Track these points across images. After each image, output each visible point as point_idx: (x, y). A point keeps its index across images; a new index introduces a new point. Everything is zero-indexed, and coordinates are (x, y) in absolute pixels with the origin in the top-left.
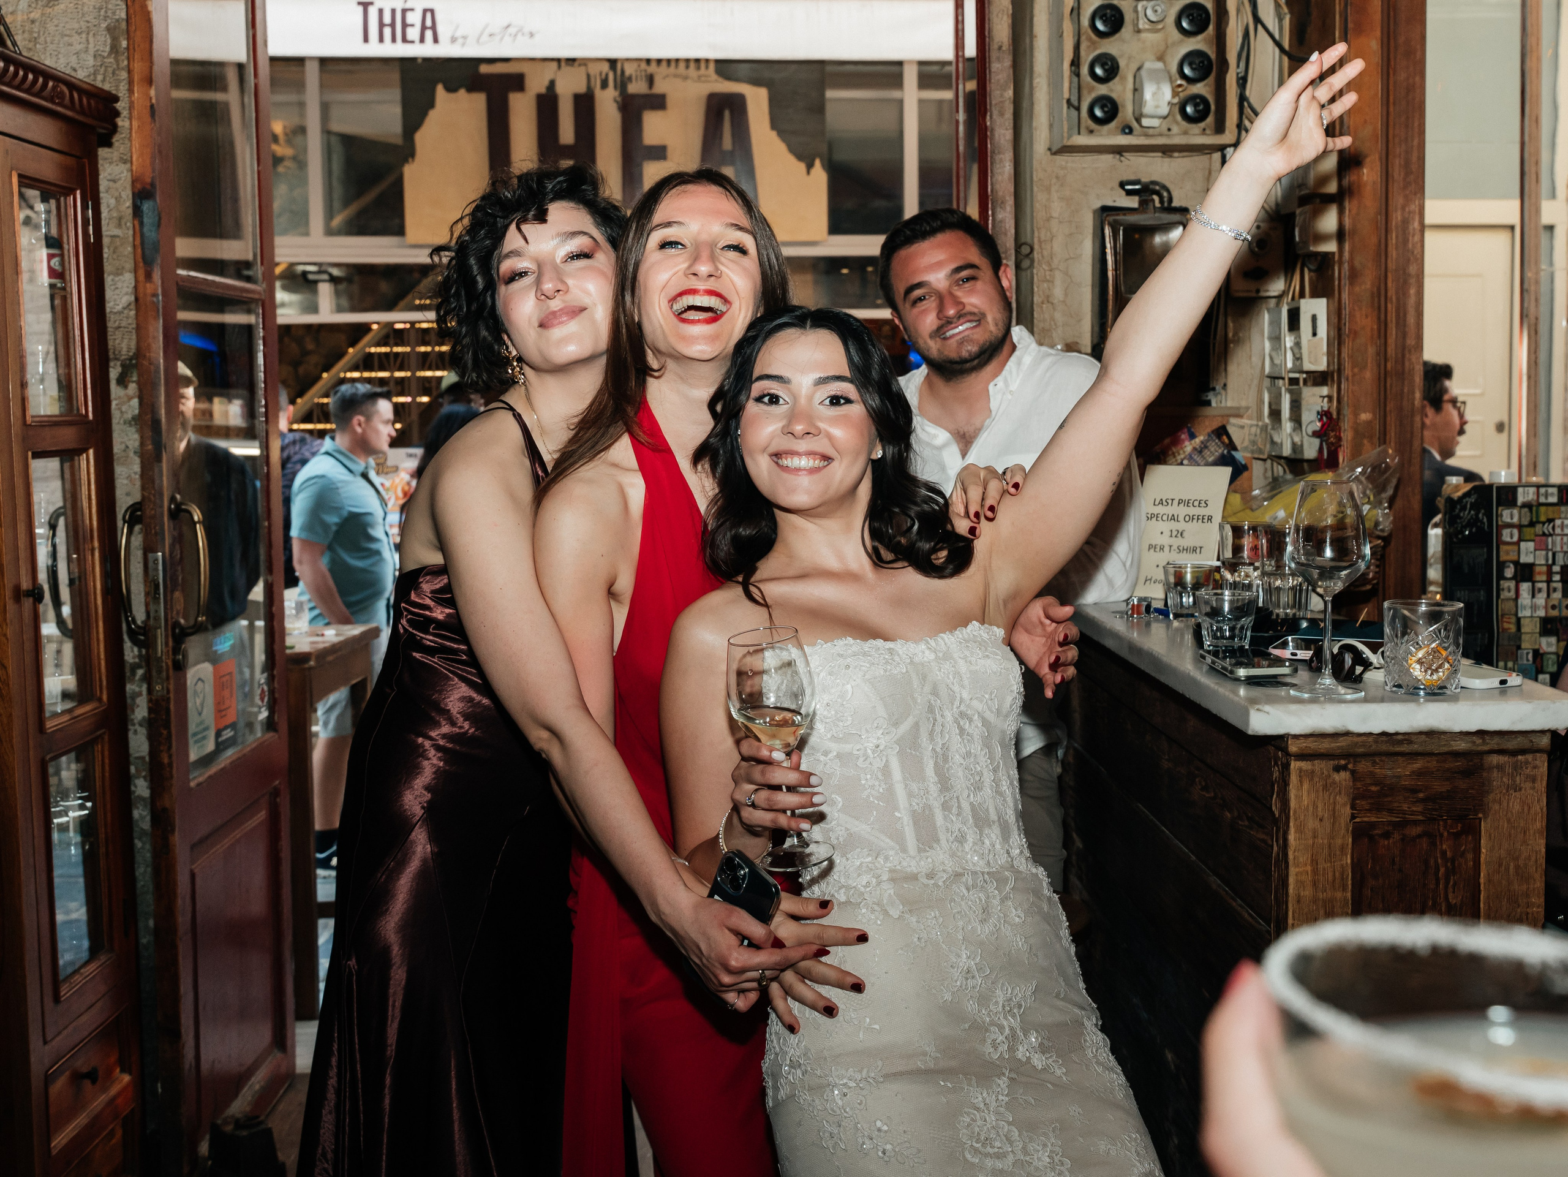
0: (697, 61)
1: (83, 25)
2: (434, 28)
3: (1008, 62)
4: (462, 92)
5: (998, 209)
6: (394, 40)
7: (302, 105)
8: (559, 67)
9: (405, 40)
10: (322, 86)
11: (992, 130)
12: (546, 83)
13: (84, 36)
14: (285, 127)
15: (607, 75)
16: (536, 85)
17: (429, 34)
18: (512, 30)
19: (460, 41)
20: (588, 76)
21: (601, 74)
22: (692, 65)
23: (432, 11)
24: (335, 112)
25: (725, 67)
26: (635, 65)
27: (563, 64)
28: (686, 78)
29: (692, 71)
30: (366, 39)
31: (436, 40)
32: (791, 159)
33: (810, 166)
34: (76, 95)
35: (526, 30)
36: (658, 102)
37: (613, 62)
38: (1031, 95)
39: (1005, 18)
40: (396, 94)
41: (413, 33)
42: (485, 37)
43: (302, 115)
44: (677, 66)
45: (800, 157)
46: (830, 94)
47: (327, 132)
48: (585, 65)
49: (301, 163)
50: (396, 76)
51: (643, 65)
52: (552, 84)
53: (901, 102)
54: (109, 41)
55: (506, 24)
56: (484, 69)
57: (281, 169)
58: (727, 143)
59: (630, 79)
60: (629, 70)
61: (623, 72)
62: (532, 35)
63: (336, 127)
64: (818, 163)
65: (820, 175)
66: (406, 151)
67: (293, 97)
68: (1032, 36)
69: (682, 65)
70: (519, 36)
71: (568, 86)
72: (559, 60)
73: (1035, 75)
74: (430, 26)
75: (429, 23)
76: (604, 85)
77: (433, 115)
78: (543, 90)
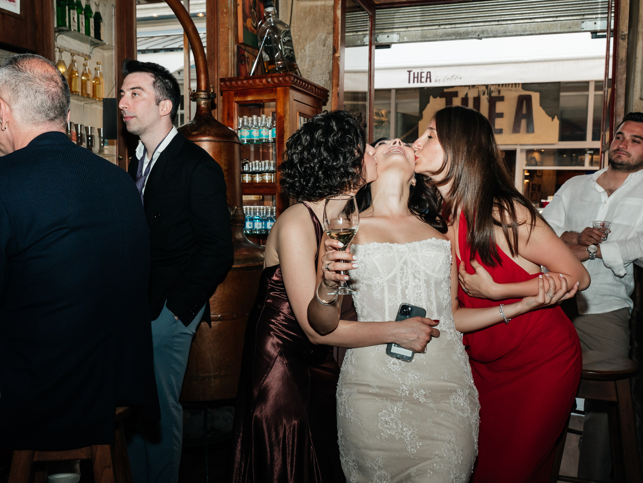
0: (516, 84)
1: (322, 72)
2: (430, 78)
3: (624, 65)
4: (438, 98)
5: (618, 118)
6: (418, 82)
7: (390, 104)
8: (469, 89)
9: (421, 82)
10: (396, 98)
11: (617, 90)
12: (465, 94)
13: (322, 75)
14: (385, 112)
15: (485, 91)
16: (462, 95)
17: (428, 80)
18: (454, 77)
19: (438, 81)
20: (479, 91)
21: (483, 90)
22: (514, 86)
23: (430, 72)
24: (399, 106)
25: (525, 86)
26: (494, 86)
27: (471, 87)
28: (511, 90)
29: (514, 88)
30: (409, 82)
31: (430, 81)
32: (547, 116)
33: (553, 118)
34: (317, 90)
35: (459, 77)
36: (501, 99)
37: (487, 86)
38: (634, 79)
39: (624, 49)
40: (418, 100)
41: (424, 80)
42: (446, 80)
43: (390, 107)
44: (508, 86)
45: (549, 115)
46: (562, 94)
47: (397, 113)
48: (478, 88)
49: (389, 122)
50: (418, 94)
51: (497, 86)
52: (467, 94)
53: (588, 96)
54: (329, 76)
55: (452, 75)
56: (445, 90)
57: (384, 125)
58: (524, 111)
59: (492, 92)
60: (493, 88)
61: (490, 89)
62: (461, 78)
63: (400, 111)
64: (556, 117)
65: (556, 121)
66: (420, 117)
67: (387, 102)
68: (636, 58)
69: (510, 86)
70: (457, 79)
71: (472, 94)
72: (469, 86)
73: (636, 72)
74: (429, 77)
75: (429, 76)
76: (484, 94)
77: (429, 105)
78: (464, 96)
